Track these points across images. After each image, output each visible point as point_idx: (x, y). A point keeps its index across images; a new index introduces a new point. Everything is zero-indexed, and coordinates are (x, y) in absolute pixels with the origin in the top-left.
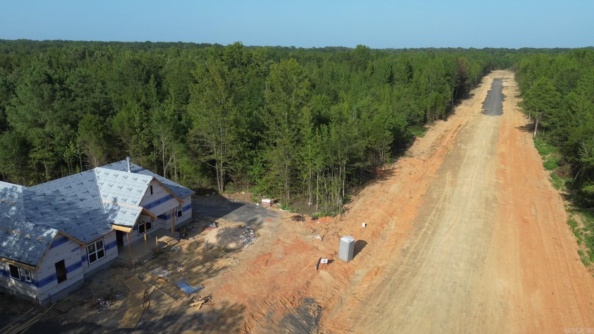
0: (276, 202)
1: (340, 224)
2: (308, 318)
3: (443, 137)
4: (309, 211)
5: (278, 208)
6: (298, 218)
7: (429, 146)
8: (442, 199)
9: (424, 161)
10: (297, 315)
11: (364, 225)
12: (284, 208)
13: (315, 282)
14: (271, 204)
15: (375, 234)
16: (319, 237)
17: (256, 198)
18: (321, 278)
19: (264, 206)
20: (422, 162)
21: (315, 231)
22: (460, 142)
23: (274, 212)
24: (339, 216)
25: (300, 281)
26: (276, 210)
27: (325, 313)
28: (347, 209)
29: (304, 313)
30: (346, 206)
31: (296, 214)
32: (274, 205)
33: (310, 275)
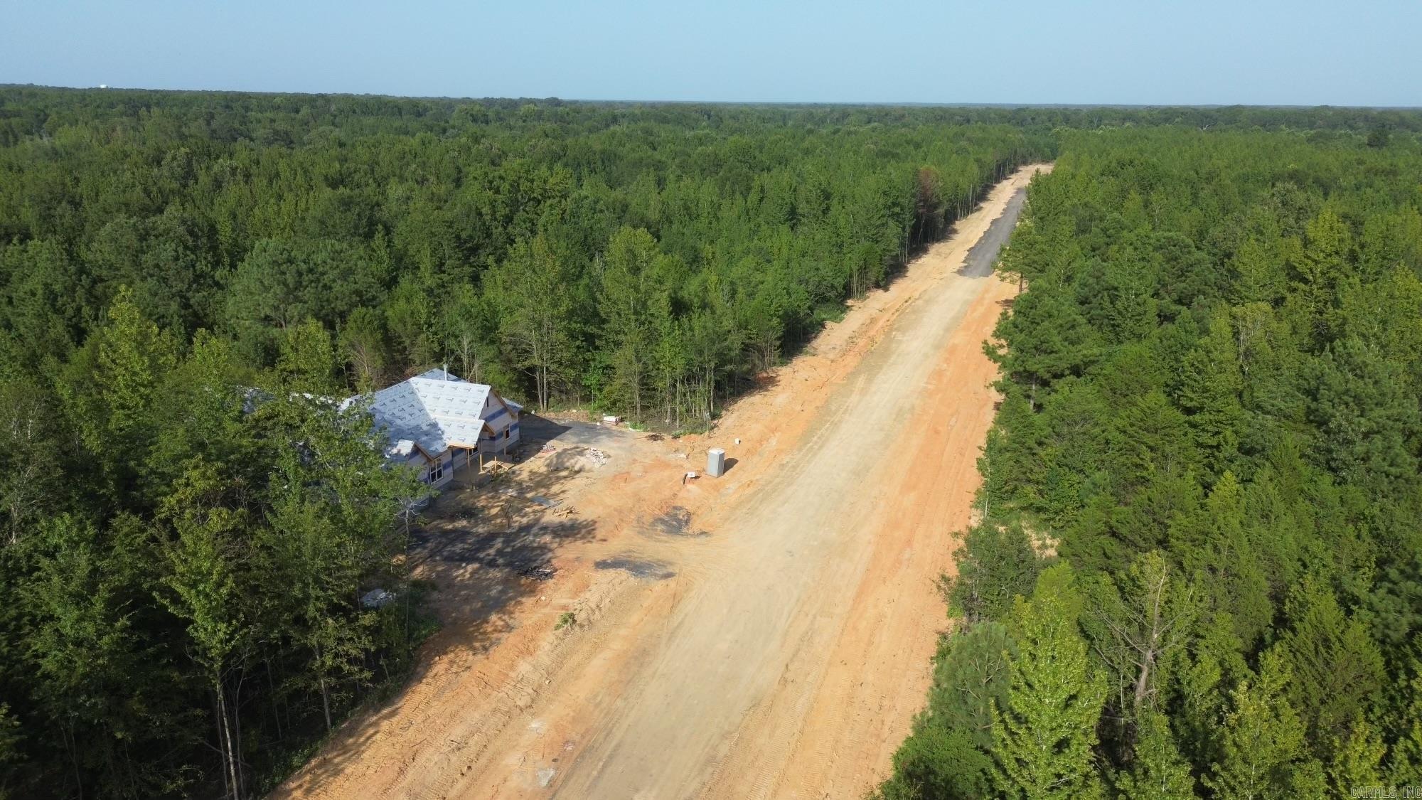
0: (622, 420)
1: (708, 442)
2: (679, 521)
3: (873, 321)
4: (667, 429)
5: (626, 427)
6: (655, 438)
7: (846, 337)
8: (842, 411)
9: (832, 361)
10: (666, 518)
11: (737, 442)
12: (634, 427)
13: (680, 495)
14: (617, 423)
15: (750, 452)
16: (683, 456)
17: (595, 416)
18: (688, 491)
19: (608, 426)
20: (829, 363)
21: (677, 451)
22: (898, 330)
23: (623, 433)
24: (707, 433)
25: (667, 493)
26: (624, 430)
27: (694, 517)
28: (716, 426)
29: (675, 517)
30: (715, 422)
31: (651, 434)
32: (620, 424)
33: (677, 488)
